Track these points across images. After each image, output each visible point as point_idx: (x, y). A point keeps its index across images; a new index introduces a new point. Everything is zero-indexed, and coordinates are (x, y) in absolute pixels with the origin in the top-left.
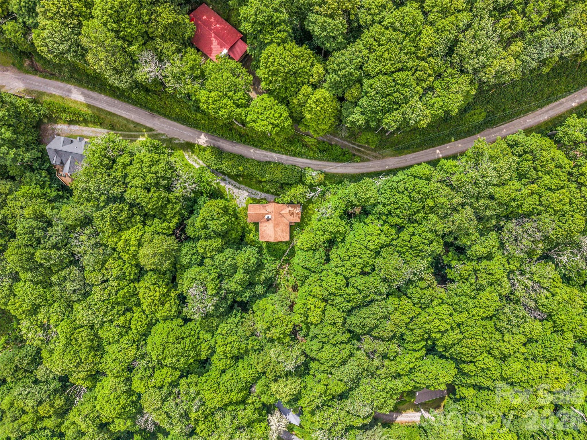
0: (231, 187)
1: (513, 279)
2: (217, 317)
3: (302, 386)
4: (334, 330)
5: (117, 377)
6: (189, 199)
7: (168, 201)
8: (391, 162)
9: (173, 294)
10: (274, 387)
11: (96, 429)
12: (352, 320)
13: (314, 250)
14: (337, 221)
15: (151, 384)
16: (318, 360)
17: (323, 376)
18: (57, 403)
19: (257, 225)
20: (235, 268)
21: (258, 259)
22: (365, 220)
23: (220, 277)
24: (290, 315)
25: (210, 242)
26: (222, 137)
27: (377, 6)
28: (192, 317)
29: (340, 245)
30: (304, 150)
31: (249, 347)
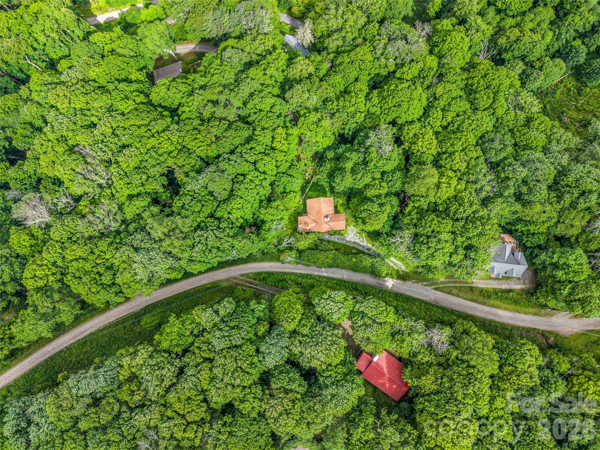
0: (362, 244)
1: (108, 179)
2: (365, 128)
3: (286, 72)
4: (263, 123)
5: (451, 68)
6: (397, 229)
7: (415, 226)
8: (221, 275)
9: (406, 145)
10: (311, 69)
11: (468, 19)
12: (246, 134)
13: (285, 192)
14: (267, 218)
15: (421, 64)
16: (273, 95)
17: (268, 82)
18: (504, 41)
19: (337, 211)
20: (353, 171)
21: (334, 182)
22: (243, 221)
23: (365, 163)
24: (302, 134)
25: (376, 193)
26: (373, 287)
27: (248, 401)
28: (388, 125)
29: (263, 198)
30: (300, 280)
31: (336, 103)
